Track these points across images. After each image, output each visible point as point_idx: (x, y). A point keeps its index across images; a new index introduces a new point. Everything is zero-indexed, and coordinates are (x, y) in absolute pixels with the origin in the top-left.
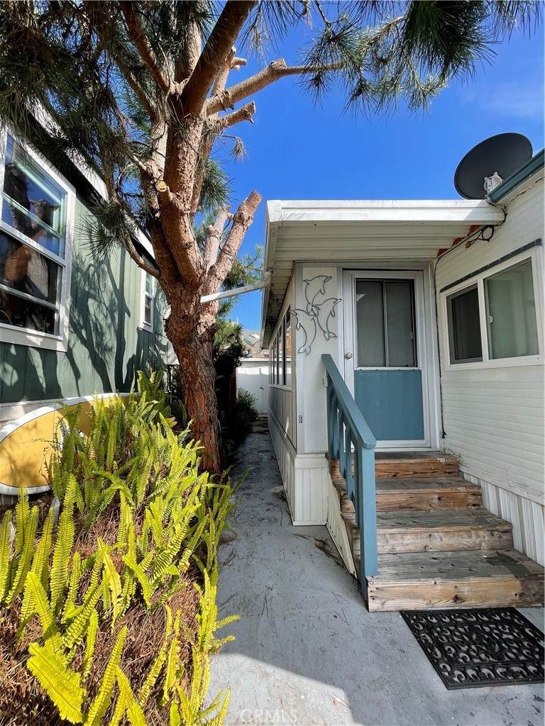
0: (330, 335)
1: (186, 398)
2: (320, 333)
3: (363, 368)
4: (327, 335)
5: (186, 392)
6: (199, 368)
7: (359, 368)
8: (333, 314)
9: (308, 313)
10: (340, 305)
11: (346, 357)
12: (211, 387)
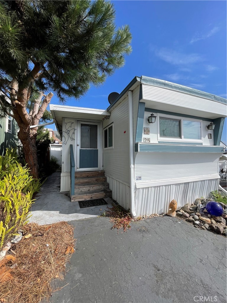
0: (73, 139)
1: (26, 157)
2: (70, 139)
3: (82, 149)
4: (72, 139)
5: (26, 155)
6: (30, 147)
7: (81, 149)
8: (74, 133)
9: (66, 133)
10: (76, 131)
11: (78, 145)
12: (35, 154)
